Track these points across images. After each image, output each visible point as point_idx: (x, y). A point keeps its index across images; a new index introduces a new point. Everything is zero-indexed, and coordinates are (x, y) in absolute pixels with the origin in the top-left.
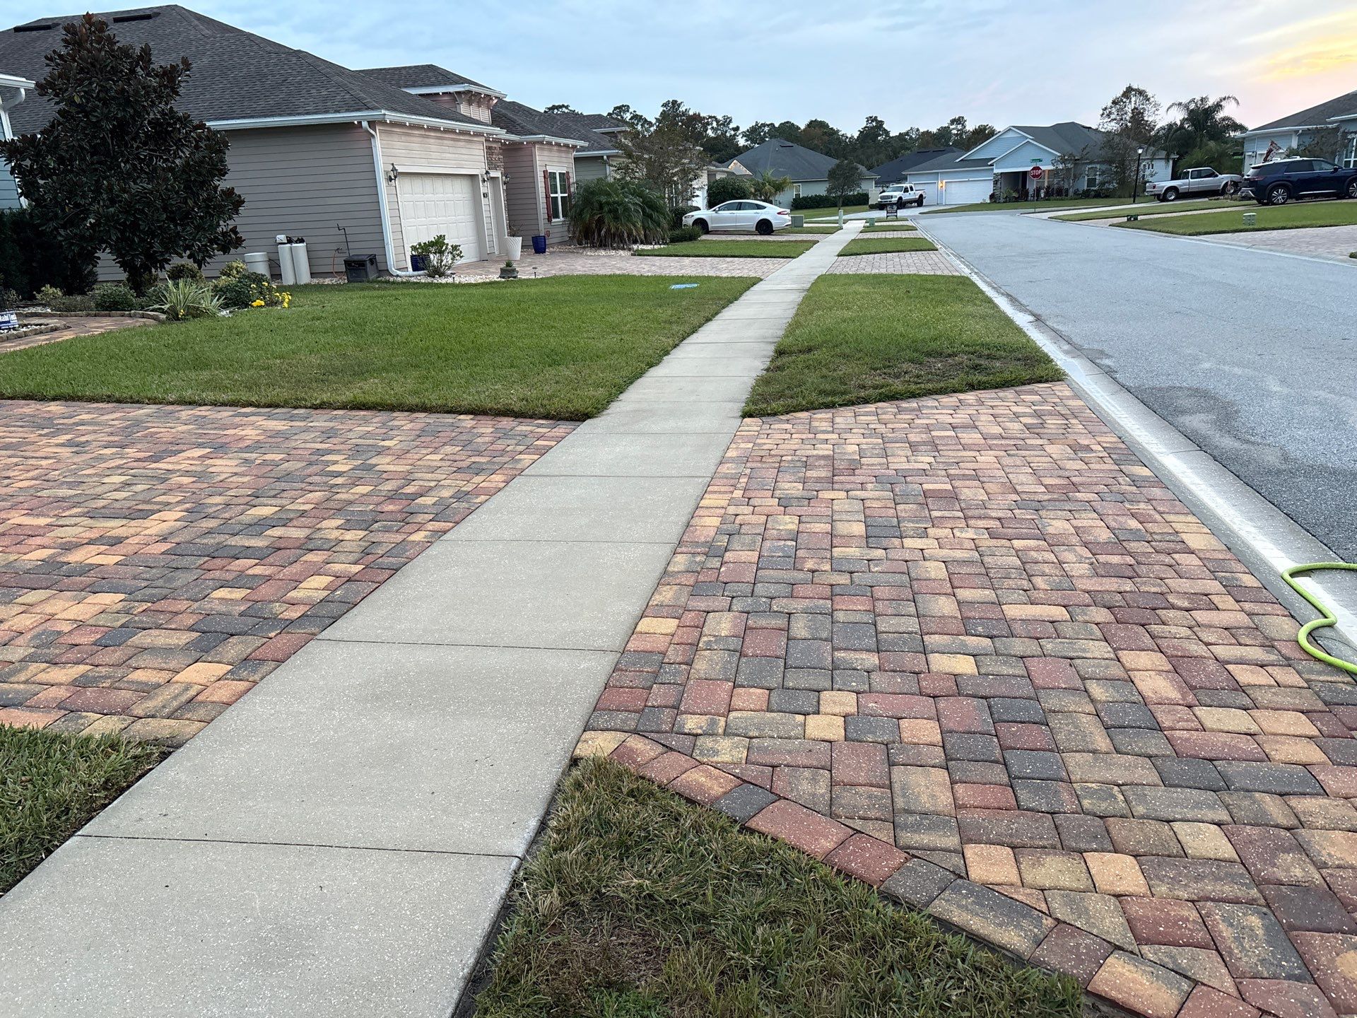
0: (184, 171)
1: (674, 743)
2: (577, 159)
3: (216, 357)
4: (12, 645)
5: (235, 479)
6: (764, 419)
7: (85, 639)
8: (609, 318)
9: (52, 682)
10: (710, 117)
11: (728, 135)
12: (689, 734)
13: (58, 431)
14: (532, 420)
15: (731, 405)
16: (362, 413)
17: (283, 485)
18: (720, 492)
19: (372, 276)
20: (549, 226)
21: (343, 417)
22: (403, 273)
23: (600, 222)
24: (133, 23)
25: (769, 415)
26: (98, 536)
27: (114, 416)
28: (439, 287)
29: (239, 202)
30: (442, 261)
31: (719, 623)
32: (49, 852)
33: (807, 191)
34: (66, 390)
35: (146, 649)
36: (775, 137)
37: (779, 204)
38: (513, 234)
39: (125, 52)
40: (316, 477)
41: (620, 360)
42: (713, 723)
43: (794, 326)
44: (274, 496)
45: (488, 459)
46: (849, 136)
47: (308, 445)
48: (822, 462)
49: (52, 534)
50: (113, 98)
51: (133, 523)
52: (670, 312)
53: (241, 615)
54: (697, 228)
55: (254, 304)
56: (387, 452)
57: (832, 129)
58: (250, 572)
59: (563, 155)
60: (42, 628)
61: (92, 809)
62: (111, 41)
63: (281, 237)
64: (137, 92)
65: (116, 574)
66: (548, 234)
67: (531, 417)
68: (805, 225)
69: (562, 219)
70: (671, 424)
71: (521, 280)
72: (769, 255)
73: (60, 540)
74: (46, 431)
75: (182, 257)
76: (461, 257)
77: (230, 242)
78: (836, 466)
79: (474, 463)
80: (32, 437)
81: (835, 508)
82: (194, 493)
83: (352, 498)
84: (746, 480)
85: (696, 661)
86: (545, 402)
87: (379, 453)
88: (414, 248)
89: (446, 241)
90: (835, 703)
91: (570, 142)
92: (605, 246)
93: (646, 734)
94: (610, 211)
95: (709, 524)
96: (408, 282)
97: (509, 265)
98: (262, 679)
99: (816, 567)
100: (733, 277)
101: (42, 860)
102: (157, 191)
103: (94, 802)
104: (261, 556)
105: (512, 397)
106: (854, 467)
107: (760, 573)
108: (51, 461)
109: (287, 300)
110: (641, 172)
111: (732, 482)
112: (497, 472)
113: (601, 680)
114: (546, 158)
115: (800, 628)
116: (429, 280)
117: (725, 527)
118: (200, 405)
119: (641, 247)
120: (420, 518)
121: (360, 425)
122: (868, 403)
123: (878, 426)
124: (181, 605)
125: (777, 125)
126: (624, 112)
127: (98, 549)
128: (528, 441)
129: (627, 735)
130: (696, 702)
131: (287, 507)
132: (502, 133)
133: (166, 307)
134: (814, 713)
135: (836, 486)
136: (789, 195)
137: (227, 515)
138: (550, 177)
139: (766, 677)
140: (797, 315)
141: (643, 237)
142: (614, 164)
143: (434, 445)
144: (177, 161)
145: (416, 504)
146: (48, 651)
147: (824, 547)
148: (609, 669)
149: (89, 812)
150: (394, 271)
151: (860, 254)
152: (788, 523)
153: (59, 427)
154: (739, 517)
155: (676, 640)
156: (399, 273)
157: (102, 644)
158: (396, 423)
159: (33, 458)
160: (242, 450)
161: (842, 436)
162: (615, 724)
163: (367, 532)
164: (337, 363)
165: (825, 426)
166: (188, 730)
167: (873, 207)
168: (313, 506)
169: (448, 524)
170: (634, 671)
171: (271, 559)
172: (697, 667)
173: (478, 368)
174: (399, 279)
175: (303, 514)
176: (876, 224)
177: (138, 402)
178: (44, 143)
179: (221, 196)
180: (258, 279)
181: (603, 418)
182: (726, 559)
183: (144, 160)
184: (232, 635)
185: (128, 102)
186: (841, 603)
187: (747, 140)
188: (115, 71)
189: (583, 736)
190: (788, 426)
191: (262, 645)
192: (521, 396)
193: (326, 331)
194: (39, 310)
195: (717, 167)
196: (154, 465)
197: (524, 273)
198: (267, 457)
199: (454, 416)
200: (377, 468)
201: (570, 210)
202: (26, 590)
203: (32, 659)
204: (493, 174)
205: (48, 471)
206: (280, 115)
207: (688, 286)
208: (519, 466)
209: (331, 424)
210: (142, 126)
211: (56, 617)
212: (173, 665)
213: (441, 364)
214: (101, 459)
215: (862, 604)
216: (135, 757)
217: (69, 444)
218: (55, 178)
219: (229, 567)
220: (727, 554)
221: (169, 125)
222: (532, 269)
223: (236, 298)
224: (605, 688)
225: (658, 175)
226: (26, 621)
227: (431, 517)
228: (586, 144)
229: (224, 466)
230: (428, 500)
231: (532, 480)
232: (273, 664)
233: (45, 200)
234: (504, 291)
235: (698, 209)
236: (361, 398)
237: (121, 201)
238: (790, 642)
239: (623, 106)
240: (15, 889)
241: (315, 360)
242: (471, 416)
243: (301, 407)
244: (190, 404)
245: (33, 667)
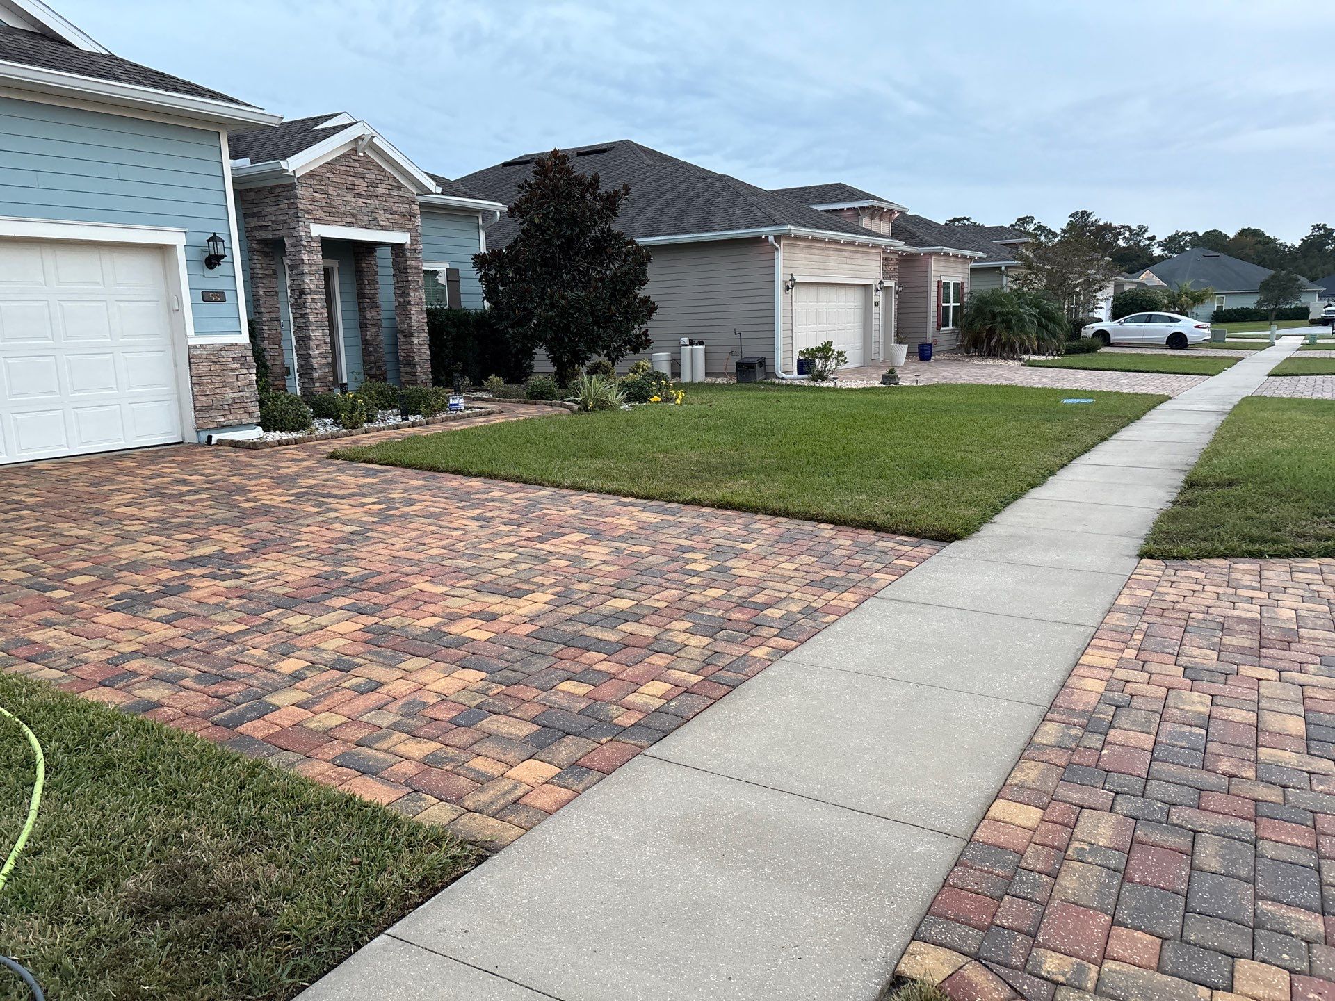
0: (612, 281)
1: (1026, 987)
2: (972, 269)
3: (611, 447)
4: (386, 710)
5: (603, 567)
6: (1168, 563)
7: (444, 714)
8: (991, 431)
9: (407, 755)
10: (1123, 227)
11: (1142, 244)
12: (1047, 979)
13: (473, 506)
14: (894, 536)
15: (1126, 541)
16: (728, 513)
17: (644, 579)
18: (1106, 649)
19: (759, 378)
20: (937, 334)
21: (710, 515)
22: (789, 376)
23: (991, 332)
24: (592, 156)
25: (1175, 558)
26: (479, 609)
27: (518, 495)
28: (821, 391)
29: (654, 309)
30: (826, 366)
31: (1096, 826)
32: (358, 947)
33: (1229, 304)
34: (486, 469)
35: (491, 735)
36: (1198, 246)
37: (1197, 317)
38: (899, 341)
39: (579, 180)
40: (675, 574)
41: (997, 478)
42: (1080, 971)
43: (1209, 455)
44: (634, 590)
45: (843, 574)
46: (1289, 245)
47: (673, 541)
48: (1245, 627)
49: (443, 603)
50: (565, 219)
51: (510, 601)
52: (1059, 429)
53: (580, 713)
54: (1097, 341)
55: (652, 400)
56: (744, 555)
57: (1268, 237)
58: (597, 667)
59: (960, 266)
60: (413, 696)
61: (406, 906)
62: (569, 171)
63: (685, 340)
64: (584, 214)
65: (484, 651)
66: (936, 342)
67: (893, 533)
68: (1227, 340)
69: (951, 327)
70: (1051, 556)
71: (902, 387)
72: (1181, 371)
73: (449, 610)
74: (464, 504)
75: (600, 356)
76: (845, 363)
77: (641, 344)
78: (1264, 635)
79: (828, 576)
80: (452, 508)
81: (1262, 691)
82: (566, 577)
83: (704, 600)
84: (1141, 637)
85: (1063, 874)
86: (911, 518)
87: (737, 556)
88: (801, 353)
89: (832, 348)
90: (1256, 980)
91: (968, 253)
92: (994, 355)
93: (991, 965)
94: (1003, 321)
95: (1090, 688)
96: (792, 385)
97: (891, 371)
98: (584, 790)
99: (1234, 771)
100: (1136, 394)
101: (350, 954)
102: (587, 298)
103: (409, 899)
104: (610, 650)
105: (876, 509)
106: (1289, 639)
107: (1156, 766)
108: (460, 532)
109: (680, 397)
110: (1039, 283)
111: (1123, 637)
112: (850, 590)
113: (940, 874)
114: (942, 269)
115: (1209, 854)
116: (812, 383)
117: (1111, 695)
118: (589, 492)
119: (1033, 357)
120: (765, 632)
121: (723, 525)
122: (1309, 556)
123: (1323, 588)
124: (530, 694)
125: (1201, 234)
126: (1028, 223)
127: (476, 623)
128: (888, 559)
129: (966, 959)
130: (1059, 934)
131: (643, 602)
132: (900, 245)
133: (579, 399)
134: (1225, 989)
135: (1264, 661)
136: (1211, 307)
137: (589, 604)
138: (943, 286)
139: (1157, 919)
140: (1214, 441)
141: (1036, 348)
142: (1013, 274)
143: (790, 553)
144: (608, 272)
145: (764, 615)
146: (411, 722)
147: (1246, 743)
148: (951, 860)
149: (402, 909)
150: (780, 374)
151: (1297, 375)
152: (1197, 703)
153: (474, 501)
154: (1130, 685)
155: (1038, 838)
156: (784, 375)
157: (456, 723)
158: (758, 526)
159: (447, 528)
160: (615, 539)
161: (1273, 595)
162: (952, 939)
163: (712, 640)
164: (713, 461)
165: (1250, 580)
166: (507, 834)
167: (1315, 322)
168: (667, 604)
169: (792, 642)
170: (981, 870)
171: (617, 656)
172: (1063, 883)
173: (845, 476)
174: (784, 382)
175: (656, 611)
176: (1318, 341)
177: (540, 484)
178: (507, 256)
179: (638, 303)
180: (659, 376)
181: (972, 541)
182: (1110, 738)
183: (582, 271)
184: (568, 734)
185: (575, 222)
186: (1269, 829)
187: (1163, 250)
188: (569, 196)
189: (911, 947)
190: (1200, 575)
191: (593, 751)
192: (886, 509)
193: (709, 429)
194: (484, 395)
195: (1125, 278)
196: (540, 546)
197: (906, 380)
198: (636, 548)
199: (815, 523)
200: (733, 571)
201: (961, 319)
202: (410, 656)
203: (396, 727)
204: (887, 283)
205: (456, 541)
206: (699, 232)
207: (1082, 401)
208: (874, 586)
209: (698, 521)
210: (585, 242)
211: (427, 687)
212: (509, 757)
213: (809, 469)
214: (499, 534)
215: (1299, 837)
216: (453, 857)
217: (478, 518)
218: (511, 285)
219: (579, 659)
220: (1112, 732)
221: (605, 241)
222: (914, 376)
223: (637, 394)
224: (944, 886)
225: (1059, 286)
226: (401, 688)
227: (776, 632)
228: (985, 255)
229: (597, 553)
230: (775, 613)
231: (886, 603)
232: (597, 775)
233: (502, 304)
234: (883, 397)
235: (1100, 320)
236: (729, 498)
237: (558, 306)
238: (1195, 874)
239: (1027, 217)
240: (319, 983)
241: (694, 456)
242: (832, 526)
243: (674, 502)
244: (581, 489)
245: (397, 736)
